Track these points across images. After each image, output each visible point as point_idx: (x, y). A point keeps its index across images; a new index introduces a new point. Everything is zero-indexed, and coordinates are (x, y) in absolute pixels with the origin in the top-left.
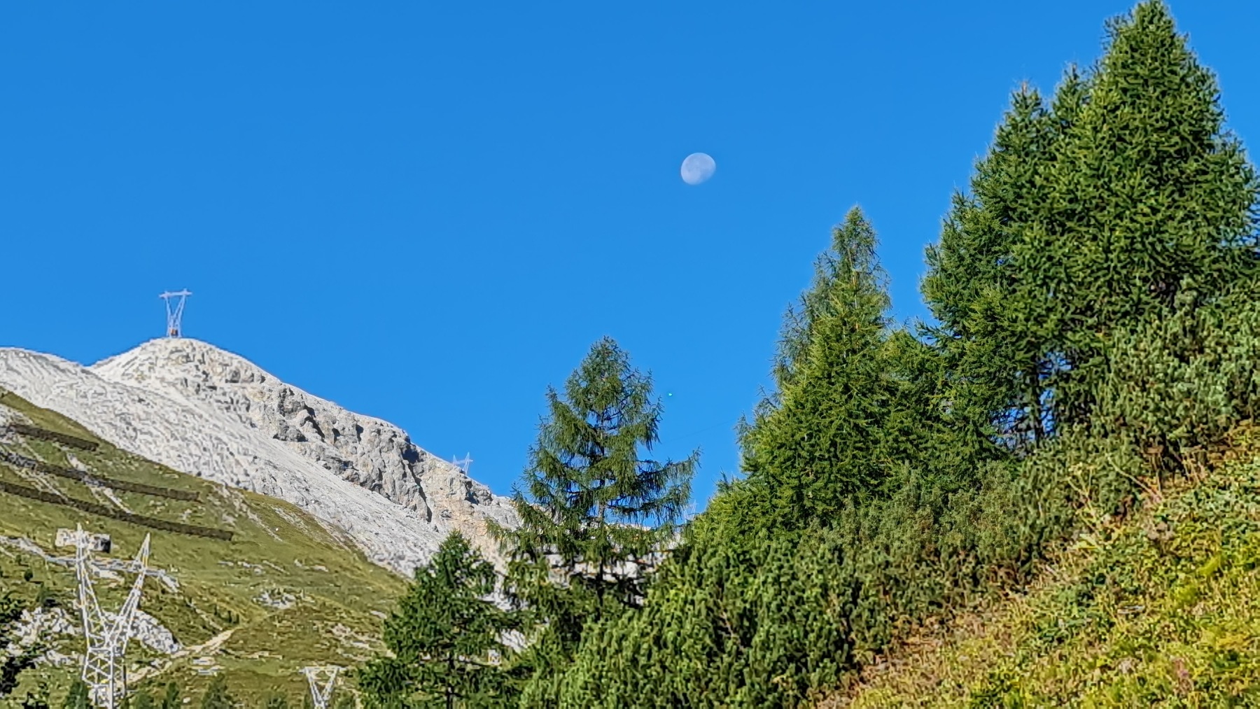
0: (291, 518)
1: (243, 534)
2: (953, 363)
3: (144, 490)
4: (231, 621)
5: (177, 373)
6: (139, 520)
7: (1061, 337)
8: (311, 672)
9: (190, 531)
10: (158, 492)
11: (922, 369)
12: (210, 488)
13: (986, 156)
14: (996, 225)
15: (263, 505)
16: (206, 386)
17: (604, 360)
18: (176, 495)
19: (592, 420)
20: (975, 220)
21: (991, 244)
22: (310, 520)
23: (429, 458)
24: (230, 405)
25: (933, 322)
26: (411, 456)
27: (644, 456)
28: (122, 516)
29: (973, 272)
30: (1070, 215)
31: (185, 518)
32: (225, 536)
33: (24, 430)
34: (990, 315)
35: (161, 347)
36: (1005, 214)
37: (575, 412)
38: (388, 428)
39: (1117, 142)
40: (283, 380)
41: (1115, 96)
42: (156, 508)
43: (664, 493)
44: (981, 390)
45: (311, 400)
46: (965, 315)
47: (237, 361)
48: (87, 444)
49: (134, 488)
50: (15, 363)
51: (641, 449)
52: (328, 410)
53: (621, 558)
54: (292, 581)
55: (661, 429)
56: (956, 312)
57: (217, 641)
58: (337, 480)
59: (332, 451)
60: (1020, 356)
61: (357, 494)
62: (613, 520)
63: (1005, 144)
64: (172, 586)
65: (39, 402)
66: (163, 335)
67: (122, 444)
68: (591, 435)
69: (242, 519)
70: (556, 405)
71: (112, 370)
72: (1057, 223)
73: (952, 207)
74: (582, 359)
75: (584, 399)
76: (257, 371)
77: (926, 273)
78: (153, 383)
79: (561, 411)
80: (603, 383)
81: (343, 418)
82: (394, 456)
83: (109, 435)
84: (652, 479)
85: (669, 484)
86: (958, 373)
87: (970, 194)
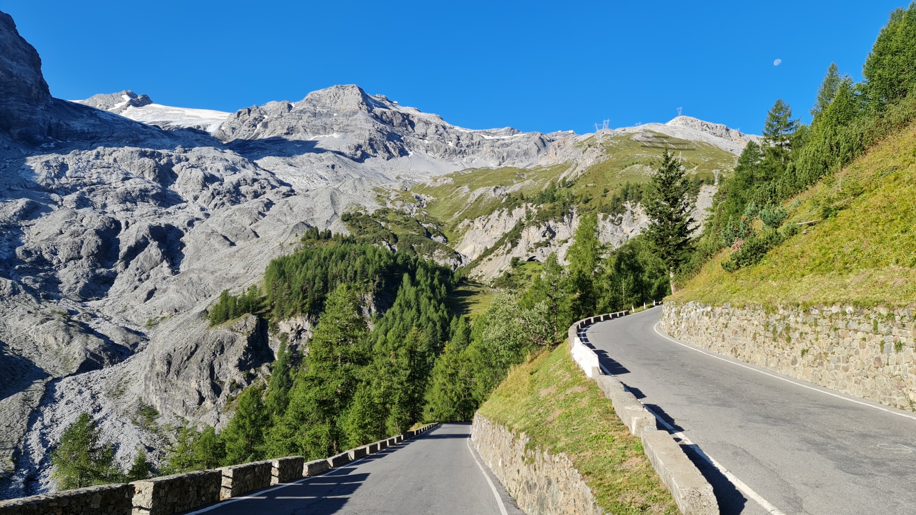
0: (706, 145)
1: (697, 149)
2: (871, 87)
3: (678, 144)
4: (697, 164)
5: (681, 122)
6: (678, 149)
7: (897, 77)
8: (714, 171)
9: (687, 150)
10: (681, 144)
11: (864, 89)
12: (690, 142)
13: (875, 43)
14: (879, 57)
15: (700, 143)
16: (687, 124)
17: (779, 103)
18: (684, 144)
19: (777, 115)
20: (874, 57)
21: (878, 61)
22: (710, 144)
23: (731, 130)
24: (692, 126)
25: (866, 80)
26: (727, 130)
27: (789, 120)
28: (674, 149)
29: (874, 68)
30: (897, 52)
31: (686, 147)
32: (694, 150)
33: (655, 137)
34: (880, 75)
35: (678, 118)
36: (881, 55)
37: (774, 114)
38: (722, 125)
39: (907, 34)
40: (701, 120)
41: (906, 25)
42: (681, 146)
43: (794, 126)
44: (878, 91)
45: (707, 123)
46: (873, 76)
47: (692, 118)
48: (667, 137)
49: (676, 144)
50: (652, 125)
51: (788, 118)
52: (711, 124)
53: (786, 140)
54: (708, 156)
55: (792, 114)
56: (871, 77)
57: (695, 168)
58: (713, 137)
59: (712, 131)
60: (888, 83)
61: (717, 138)
62: (783, 133)
63: (880, 40)
64: (685, 160)
65: (657, 131)
66: (678, 116)
67: (673, 136)
68: (777, 117)
69: (697, 146)
70: (769, 113)
71: (669, 124)
72: (894, 54)
73: (868, 55)
74: (775, 103)
75: (775, 111)
76: (696, 119)
77: (863, 70)
78: (677, 125)
79: (771, 114)
80: (779, 107)
81: (713, 125)
82: (724, 130)
83: (670, 135)
84: (791, 124)
85: (795, 124)
86: (872, 89)
87: (872, 52)
